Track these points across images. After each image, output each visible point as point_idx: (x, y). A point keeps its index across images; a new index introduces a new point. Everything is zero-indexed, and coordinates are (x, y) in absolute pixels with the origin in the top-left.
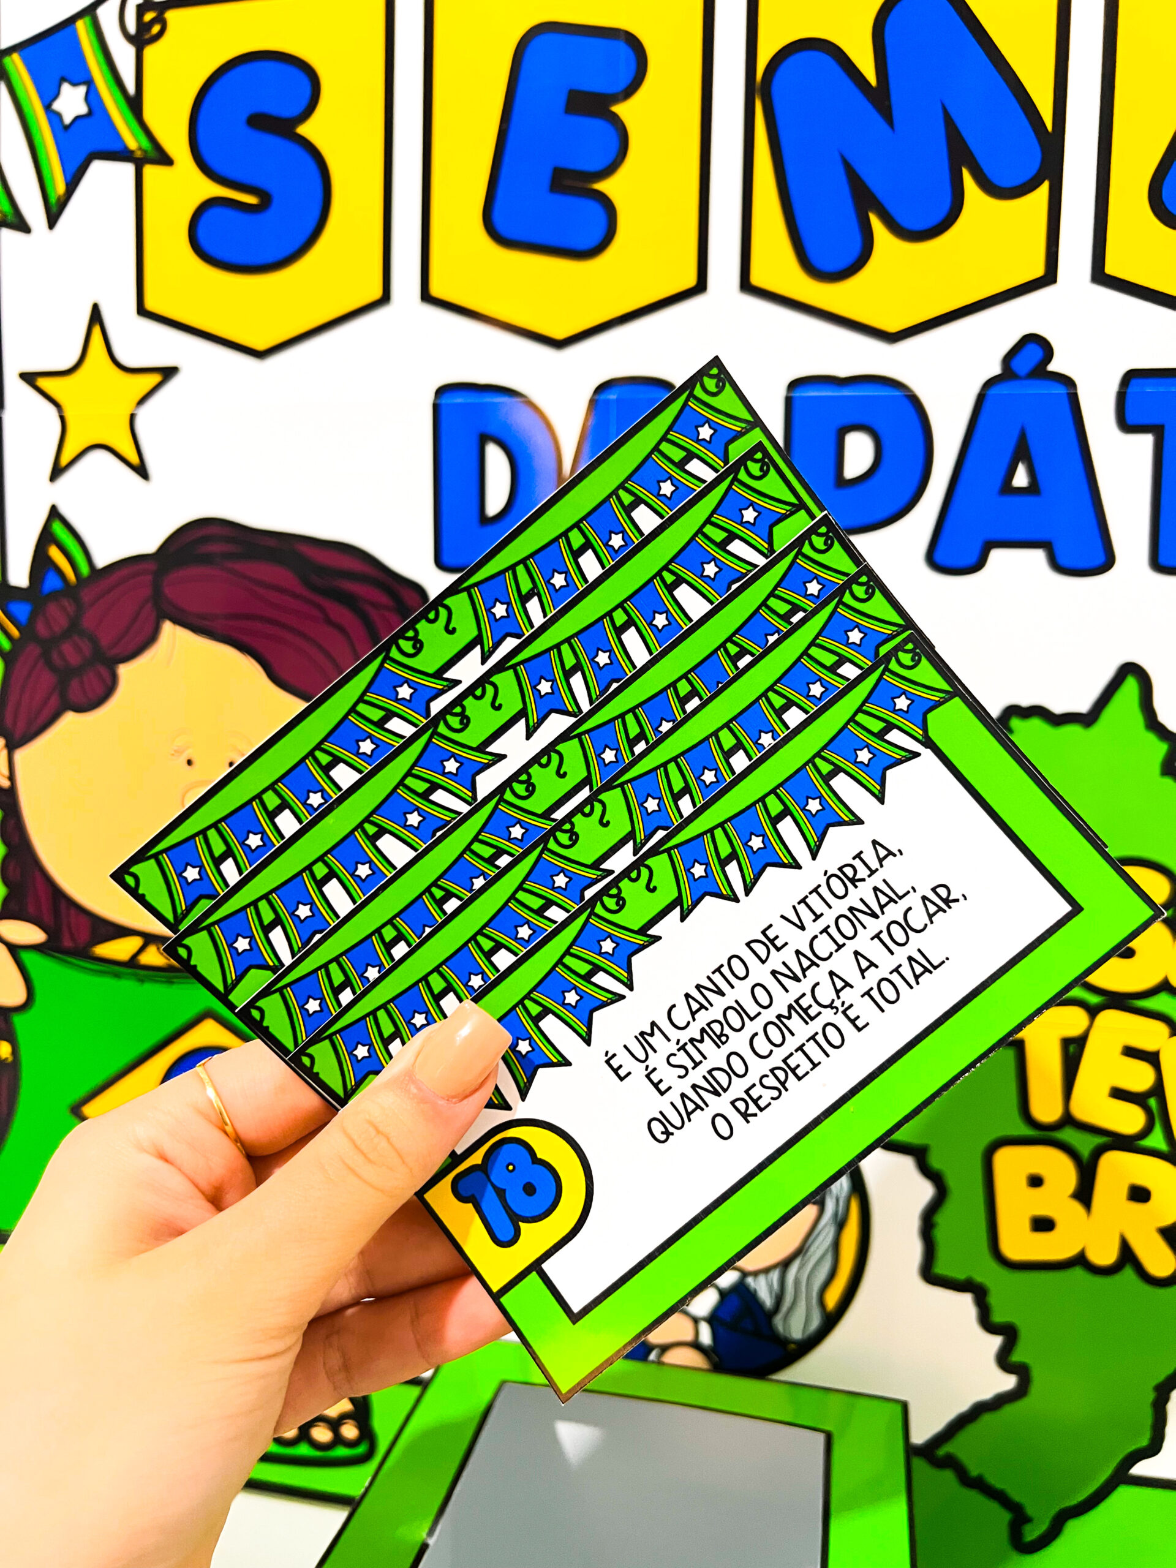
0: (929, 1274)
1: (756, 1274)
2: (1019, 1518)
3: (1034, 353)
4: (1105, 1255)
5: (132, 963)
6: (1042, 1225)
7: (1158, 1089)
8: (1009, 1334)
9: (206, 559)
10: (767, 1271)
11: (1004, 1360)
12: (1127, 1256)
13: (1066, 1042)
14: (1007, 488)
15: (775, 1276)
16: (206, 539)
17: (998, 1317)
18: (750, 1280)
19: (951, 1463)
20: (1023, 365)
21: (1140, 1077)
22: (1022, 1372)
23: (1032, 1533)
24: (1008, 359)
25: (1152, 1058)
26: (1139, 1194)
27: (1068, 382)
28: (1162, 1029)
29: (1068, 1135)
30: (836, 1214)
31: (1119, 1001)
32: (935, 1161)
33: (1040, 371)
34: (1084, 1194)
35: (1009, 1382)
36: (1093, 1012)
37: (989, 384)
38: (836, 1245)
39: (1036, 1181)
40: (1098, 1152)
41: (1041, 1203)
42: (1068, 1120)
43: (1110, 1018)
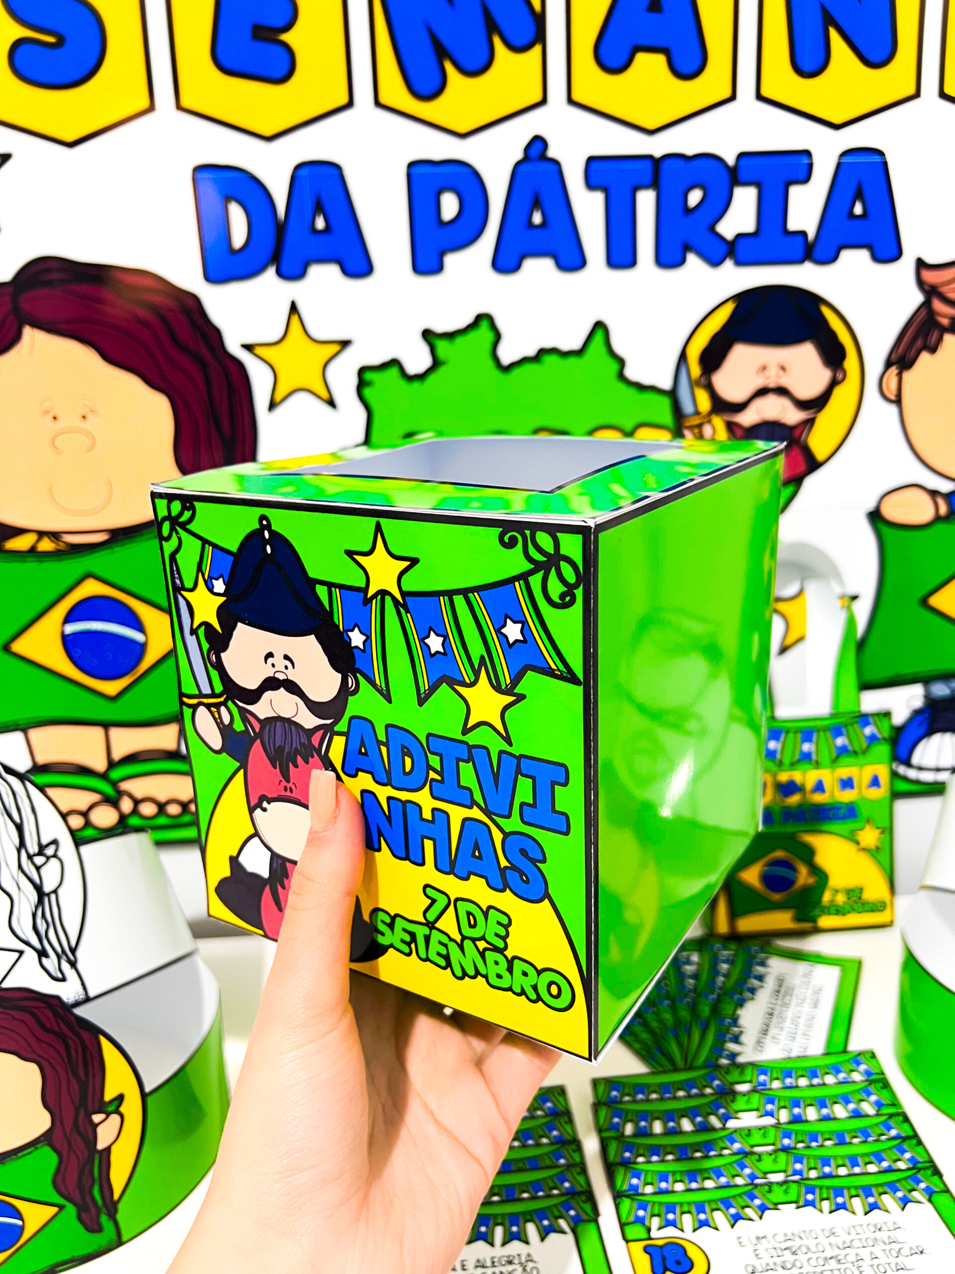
5: (33, 550)
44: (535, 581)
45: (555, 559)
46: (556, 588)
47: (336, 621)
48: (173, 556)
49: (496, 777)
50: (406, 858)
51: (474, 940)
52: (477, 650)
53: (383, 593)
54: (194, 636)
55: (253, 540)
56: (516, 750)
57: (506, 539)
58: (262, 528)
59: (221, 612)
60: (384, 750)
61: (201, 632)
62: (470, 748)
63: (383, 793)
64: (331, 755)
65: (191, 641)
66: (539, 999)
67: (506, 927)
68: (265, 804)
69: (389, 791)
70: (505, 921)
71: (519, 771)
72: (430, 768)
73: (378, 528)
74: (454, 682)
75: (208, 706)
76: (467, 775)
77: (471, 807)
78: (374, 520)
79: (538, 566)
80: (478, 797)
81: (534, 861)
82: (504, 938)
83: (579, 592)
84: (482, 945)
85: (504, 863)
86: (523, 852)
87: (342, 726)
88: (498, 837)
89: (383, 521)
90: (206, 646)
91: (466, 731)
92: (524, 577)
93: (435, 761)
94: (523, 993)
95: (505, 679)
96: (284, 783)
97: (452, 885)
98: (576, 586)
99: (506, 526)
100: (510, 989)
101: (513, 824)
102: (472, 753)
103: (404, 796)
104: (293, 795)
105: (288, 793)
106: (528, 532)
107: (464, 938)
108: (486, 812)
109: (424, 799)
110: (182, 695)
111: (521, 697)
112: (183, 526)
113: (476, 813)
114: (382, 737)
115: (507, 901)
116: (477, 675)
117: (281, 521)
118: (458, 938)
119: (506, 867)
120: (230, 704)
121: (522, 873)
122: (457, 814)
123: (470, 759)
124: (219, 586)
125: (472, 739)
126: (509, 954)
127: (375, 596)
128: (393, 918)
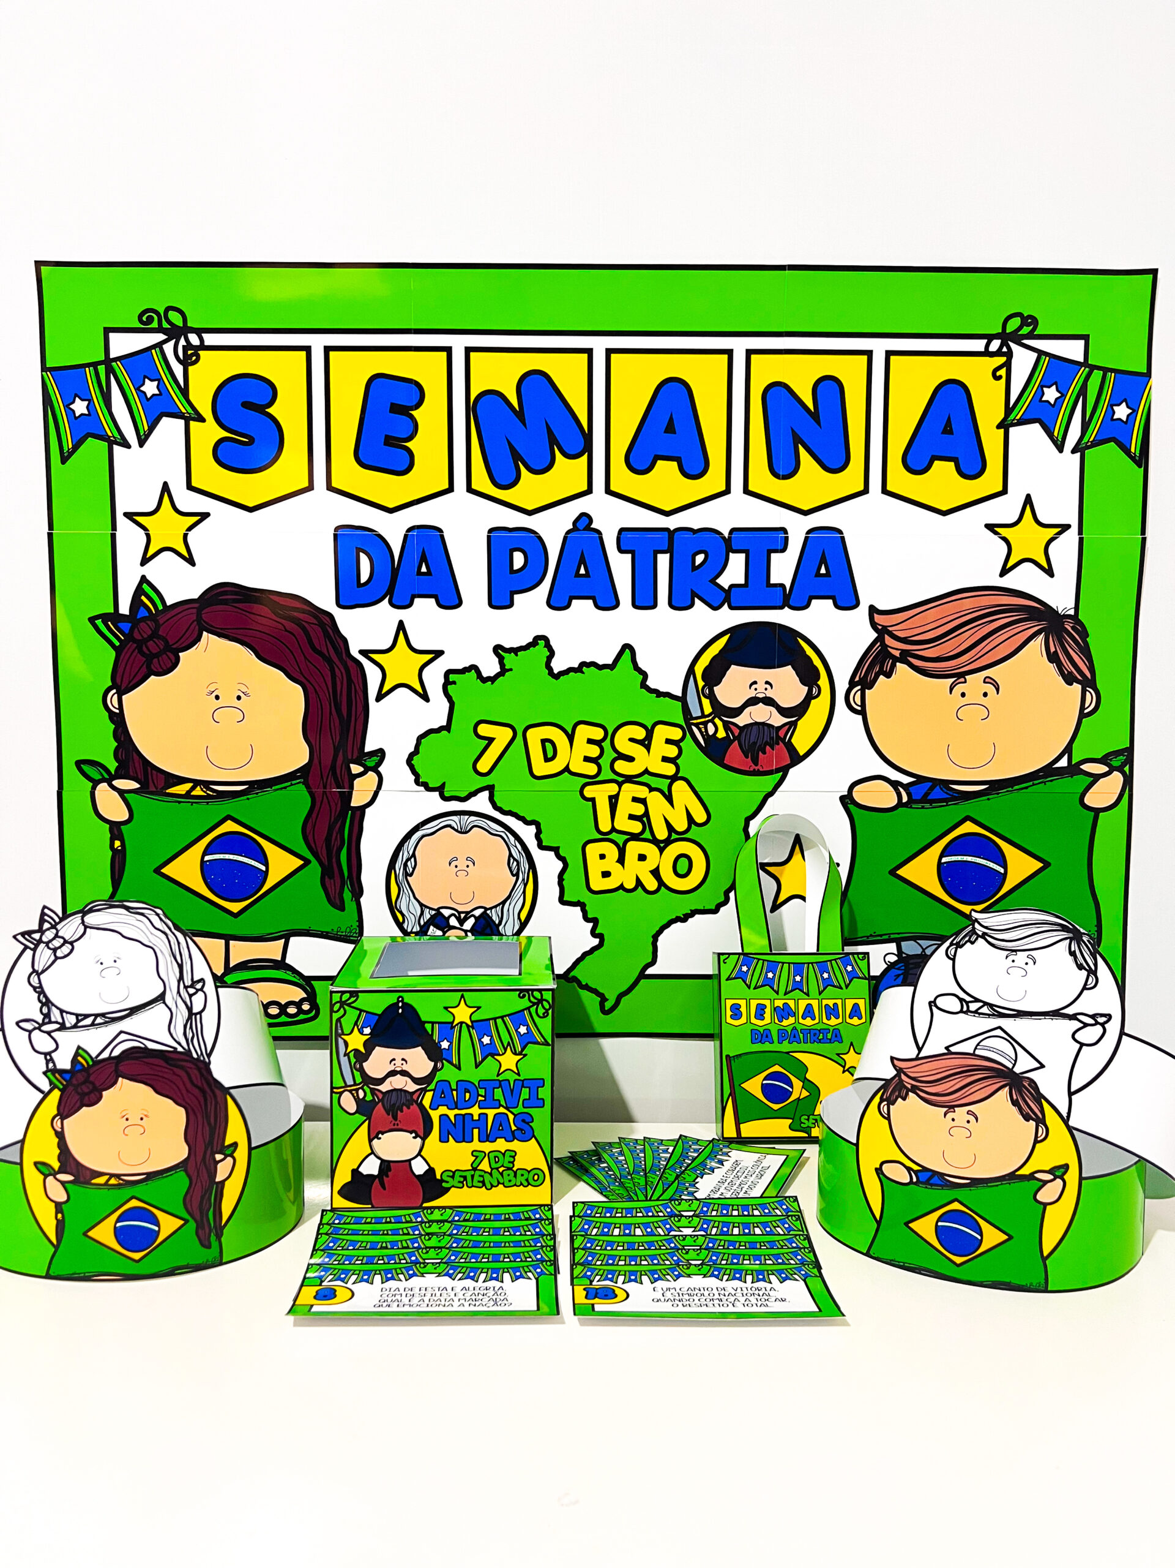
0: (562, 901)
1: (491, 909)
2: (603, 999)
3: (585, 519)
4: (630, 885)
5: (188, 795)
6: (606, 874)
7: (646, 813)
8: (595, 921)
9: (225, 602)
10: (495, 907)
11: (593, 933)
12: (639, 883)
13: (610, 797)
14: (578, 575)
15: (499, 909)
16: (225, 593)
17: (590, 916)
18: (488, 912)
19: (575, 980)
20: (580, 525)
21: (639, 809)
22: (601, 937)
23: (608, 1005)
24: (575, 523)
25: (643, 801)
26: (642, 858)
27: (599, 532)
28: (646, 789)
29: (613, 836)
30: (523, 880)
31: (629, 779)
32: (562, 853)
33: (588, 528)
34: (621, 860)
35: (596, 941)
36: (620, 785)
37: (568, 532)
38: (524, 892)
39: (602, 857)
40: (626, 842)
41: (605, 866)
42: (613, 830)
43: (626, 787)
44: (533, 1010)
45: (540, 1001)
46: (541, 1011)
47: (434, 1038)
48: (339, 1020)
49: (512, 1091)
50: (464, 1141)
51: (497, 1169)
52: (506, 1039)
53: (461, 1023)
54: (346, 1057)
55: (393, 1007)
56: (522, 1078)
57: (521, 995)
58: (398, 1001)
59: (365, 1044)
60: (455, 1093)
61: (352, 1055)
62: (500, 1081)
63: (452, 1114)
64: (424, 1102)
65: (344, 1060)
66: (529, 1184)
67: (513, 1157)
68: (380, 1136)
69: (457, 1112)
70: (513, 1154)
71: (523, 1086)
72: (480, 1095)
73: (462, 996)
74: (493, 1055)
75: (350, 1091)
76: (498, 1094)
77: (499, 1108)
78: (461, 993)
79: (534, 1004)
80: (503, 1103)
81: (528, 1123)
82: (513, 1163)
83: (550, 1012)
84: (501, 1170)
85: (514, 1128)
86: (523, 1121)
87: (432, 1086)
88: (511, 1117)
89: (465, 993)
90: (353, 1060)
91: (498, 1075)
92: (528, 1008)
93: (482, 1092)
94: (521, 1184)
95: (519, 1049)
96: (394, 1122)
97: (487, 1147)
98: (549, 1009)
99: (521, 991)
100: (515, 1185)
101: (520, 1109)
102: (500, 1084)
103: (463, 1112)
104: (399, 1127)
105: (396, 1127)
106: (530, 992)
107: (492, 1169)
108: (507, 1108)
109: (475, 1111)
110: (332, 1088)
111: (525, 1055)
112: (349, 1005)
113: (502, 1110)
114: (454, 1086)
115: (515, 1145)
116: (506, 1050)
117: (408, 998)
118: (489, 1170)
119: (515, 1130)
120: (365, 1088)
121: (522, 1130)
122: (491, 1113)
123: (500, 1086)
124: (367, 1031)
125: (501, 1078)
126: (515, 1169)
127: (457, 1024)
128: (454, 1173)
